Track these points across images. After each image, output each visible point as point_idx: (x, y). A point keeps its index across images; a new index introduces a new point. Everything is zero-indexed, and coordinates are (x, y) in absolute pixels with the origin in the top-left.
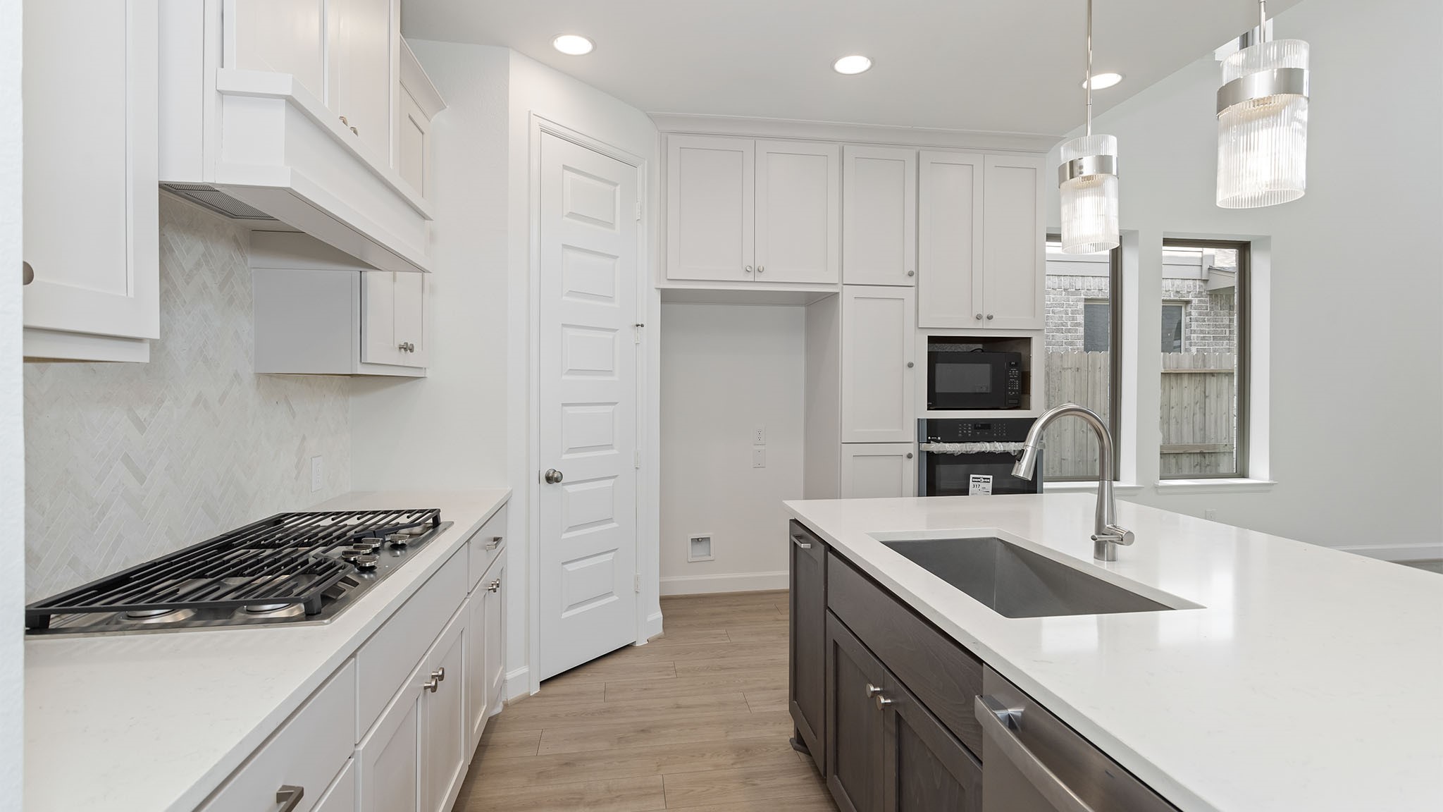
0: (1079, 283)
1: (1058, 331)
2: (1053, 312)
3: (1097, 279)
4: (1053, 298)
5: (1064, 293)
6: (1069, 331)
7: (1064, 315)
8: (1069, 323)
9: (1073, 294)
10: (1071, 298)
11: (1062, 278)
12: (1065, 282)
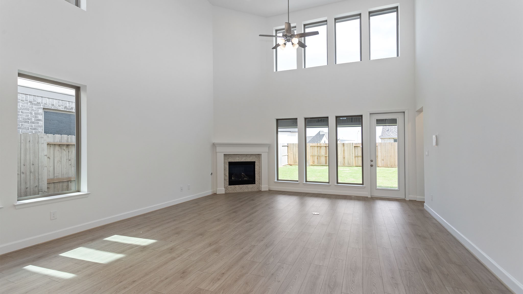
0: (39, 100)
1: (26, 122)
2: (22, 112)
3: (51, 100)
4: (22, 105)
5: (29, 103)
6: (33, 123)
7: (30, 115)
8: (33, 119)
9: (35, 105)
10: (34, 106)
11: (28, 96)
12: (30, 98)
